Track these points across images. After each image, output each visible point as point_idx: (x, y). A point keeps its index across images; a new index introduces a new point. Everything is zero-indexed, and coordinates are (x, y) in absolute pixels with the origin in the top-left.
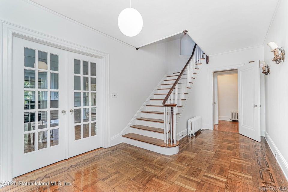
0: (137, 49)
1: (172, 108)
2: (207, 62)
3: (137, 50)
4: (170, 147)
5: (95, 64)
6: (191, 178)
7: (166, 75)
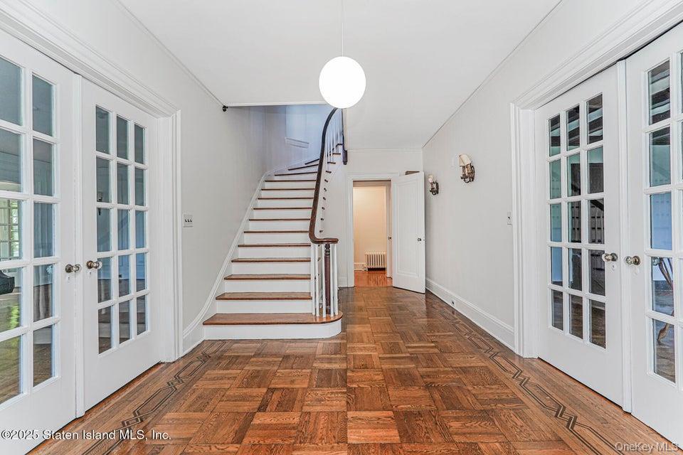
0: (225, 108)
1: (327, 247)
2: (345, 162)
3: (224, 110)
4: (329, 322)
5: (142, 129)
6: (394, 355)
7: (263, 179)
